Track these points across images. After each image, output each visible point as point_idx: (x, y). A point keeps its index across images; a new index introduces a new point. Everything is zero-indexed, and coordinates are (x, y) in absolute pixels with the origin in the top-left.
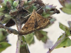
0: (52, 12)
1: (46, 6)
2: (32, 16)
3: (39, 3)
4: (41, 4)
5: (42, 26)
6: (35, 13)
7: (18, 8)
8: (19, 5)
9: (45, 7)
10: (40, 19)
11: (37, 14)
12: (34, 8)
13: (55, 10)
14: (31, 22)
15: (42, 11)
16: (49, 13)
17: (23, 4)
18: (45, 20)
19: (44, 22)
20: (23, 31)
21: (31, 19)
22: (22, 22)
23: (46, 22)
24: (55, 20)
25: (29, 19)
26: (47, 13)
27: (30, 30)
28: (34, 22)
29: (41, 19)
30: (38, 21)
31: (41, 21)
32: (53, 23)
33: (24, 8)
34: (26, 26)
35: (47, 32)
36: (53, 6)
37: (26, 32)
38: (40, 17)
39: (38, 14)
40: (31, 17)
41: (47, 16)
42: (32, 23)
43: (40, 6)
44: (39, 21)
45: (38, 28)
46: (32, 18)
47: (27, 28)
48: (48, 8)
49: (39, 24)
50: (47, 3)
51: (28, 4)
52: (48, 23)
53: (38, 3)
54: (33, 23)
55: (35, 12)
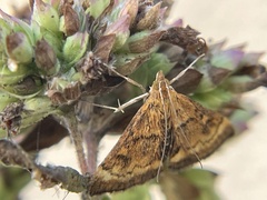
0: (245, 80)
1: (214, 52)
2: (151, 106)
3: (182, 40)
4: (192, 43)
5: (197, 149)
6: (165, 92)
7: (89, 71)
8: (91, 53)
9: (210, 56)
10: (186, 118)
11: (172, 93)
12: (157, 62)
13: (257, 71)
14: (145, 131)
15: (194, 76)
16: (230, 88)
17: (111, 47)
18: (209, 121)
19: (205, 131)
20: (107, 176)
21: (145, 116)
22: (100, 126)
23: (213, 130)
24: (255, 113)
25: (138, 117)
26: (220, 87)
27: (139, 167)
28: (158, 132)
29: (192, 119)
30: (176, 126)
31: (191, 126)
32: (244, 128)
33: (111, 68)
34: (124, 151)
35: (214, 175)
36: (248, 50)
37: (122, 179)
38: (186, 107)
39: (179, 96)
40: (144, 108)
41: (218, 100)
42: (148, 135)
43: (185, 54)
44: (183, 125)
45: (178, 157)
46: (152, 112)
47: (125, 160)
48: (224, 62)
49: (179, 141)
50: (217, 39)
51: (132, 48)
52: (225, 132)
53: (177, 40)
54: (154, 137)
55: (163, 85)
